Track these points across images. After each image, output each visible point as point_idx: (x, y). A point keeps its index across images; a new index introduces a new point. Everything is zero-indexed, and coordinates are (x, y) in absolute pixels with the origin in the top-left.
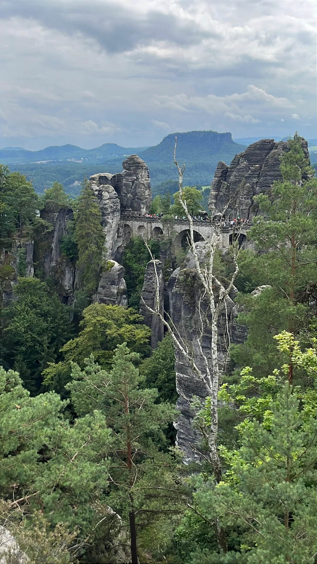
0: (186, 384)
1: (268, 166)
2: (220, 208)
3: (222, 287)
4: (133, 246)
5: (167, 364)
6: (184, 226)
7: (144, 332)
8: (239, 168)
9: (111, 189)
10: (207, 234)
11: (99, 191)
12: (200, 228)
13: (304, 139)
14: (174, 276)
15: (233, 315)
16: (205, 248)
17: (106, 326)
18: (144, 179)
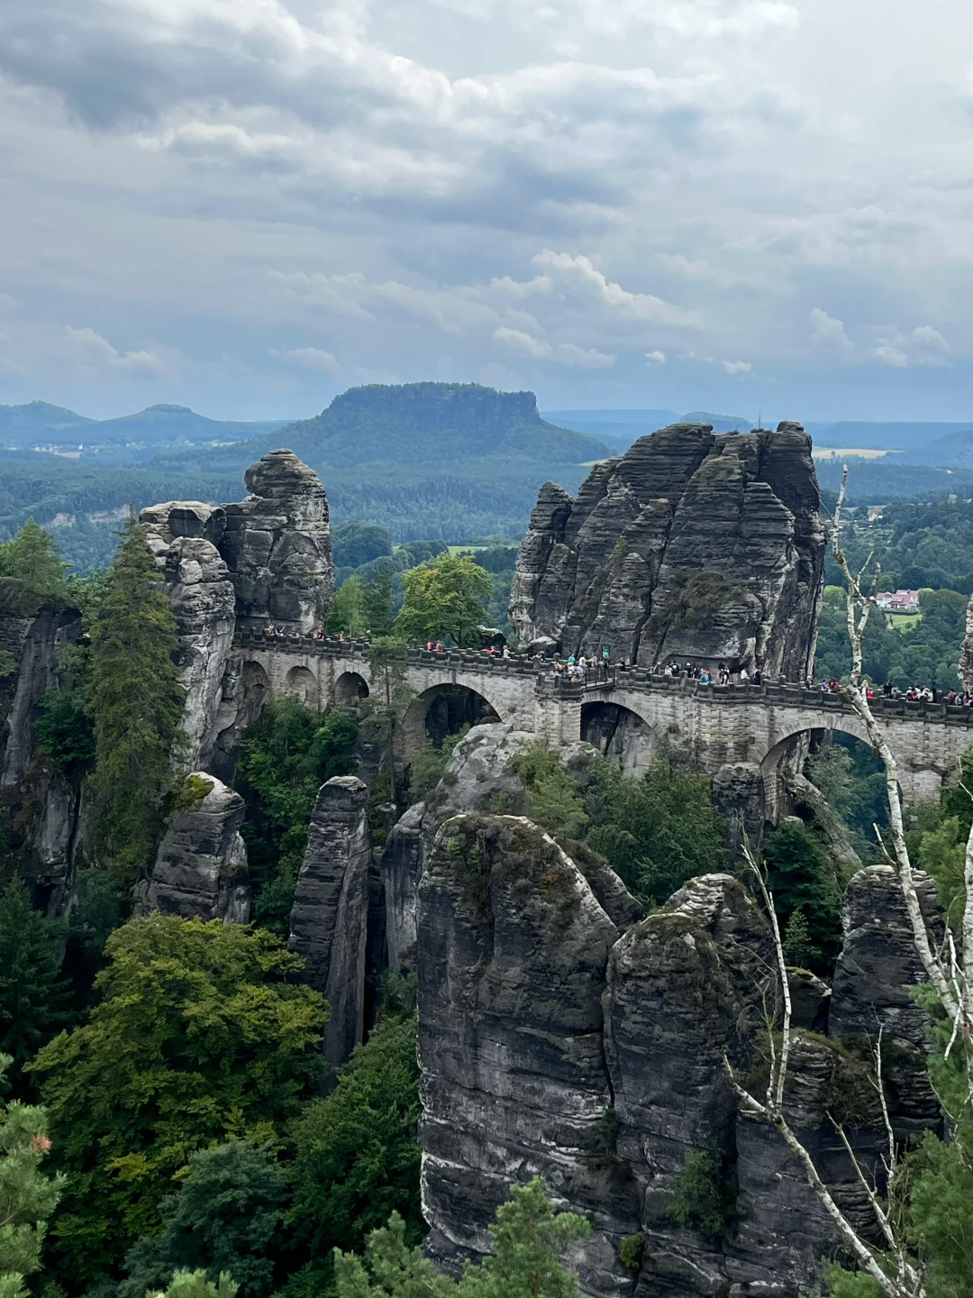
0: (456, 1193)
1: (696, 503)
2: (544, 621)
3: (578, 875)
4: (271, 729)
5: (386, 1122)
6: (437, 672)
7: (308, 1010)
8: (606, 504)
9: (207, 551)
10: (508, 702)
11: (170, 555)
12: (487, 680)
13: (801, 429)
14: (406, 830)
15: (614, 968)
16: (505, 743)
17: (182, 989)
18: (311, 526)
